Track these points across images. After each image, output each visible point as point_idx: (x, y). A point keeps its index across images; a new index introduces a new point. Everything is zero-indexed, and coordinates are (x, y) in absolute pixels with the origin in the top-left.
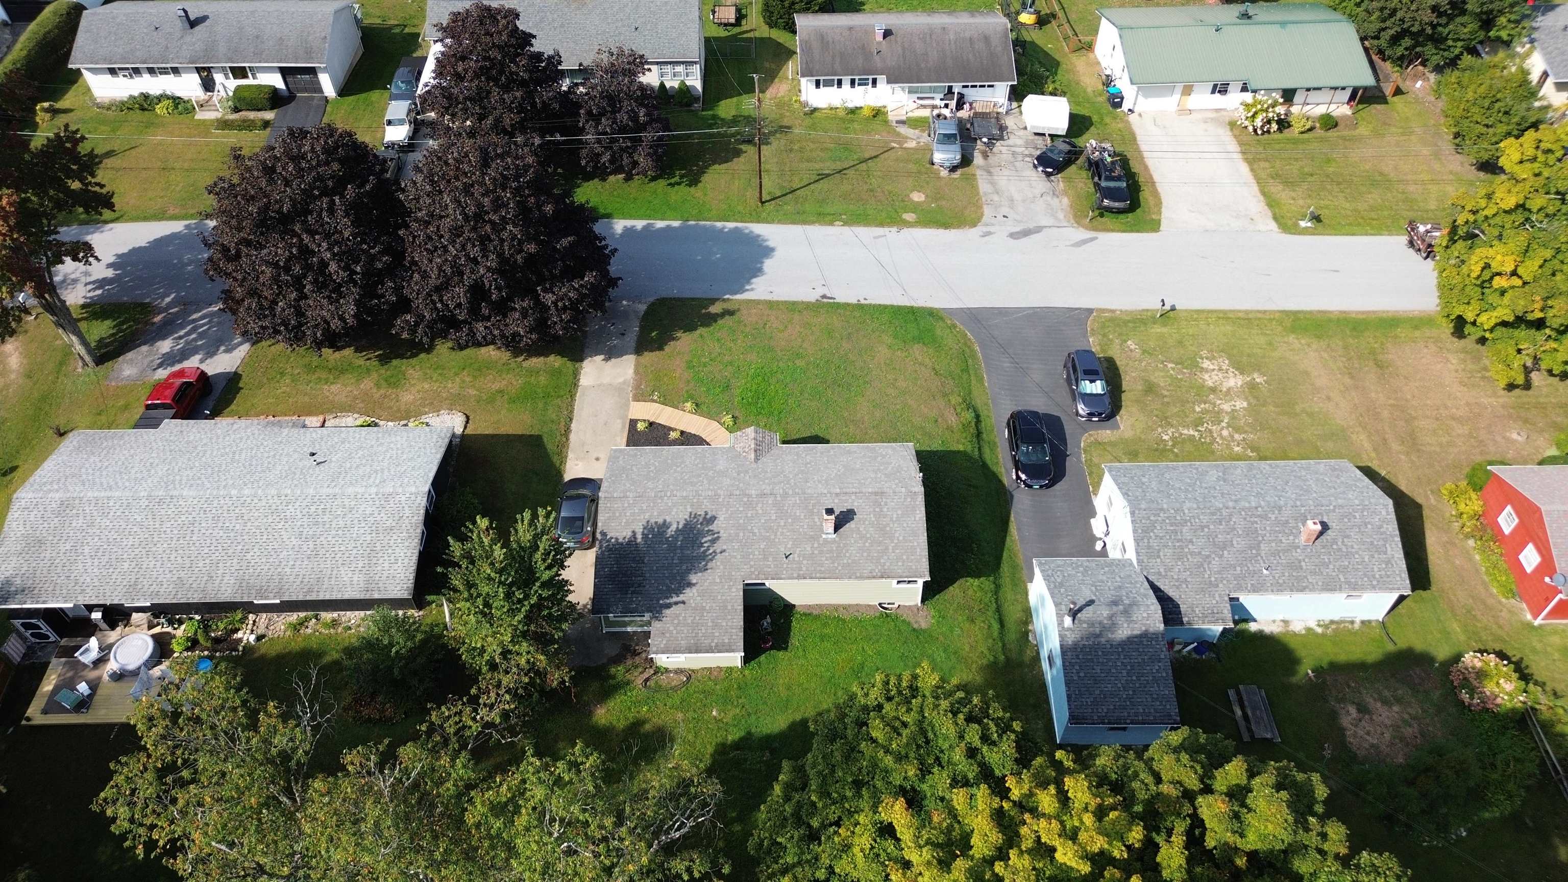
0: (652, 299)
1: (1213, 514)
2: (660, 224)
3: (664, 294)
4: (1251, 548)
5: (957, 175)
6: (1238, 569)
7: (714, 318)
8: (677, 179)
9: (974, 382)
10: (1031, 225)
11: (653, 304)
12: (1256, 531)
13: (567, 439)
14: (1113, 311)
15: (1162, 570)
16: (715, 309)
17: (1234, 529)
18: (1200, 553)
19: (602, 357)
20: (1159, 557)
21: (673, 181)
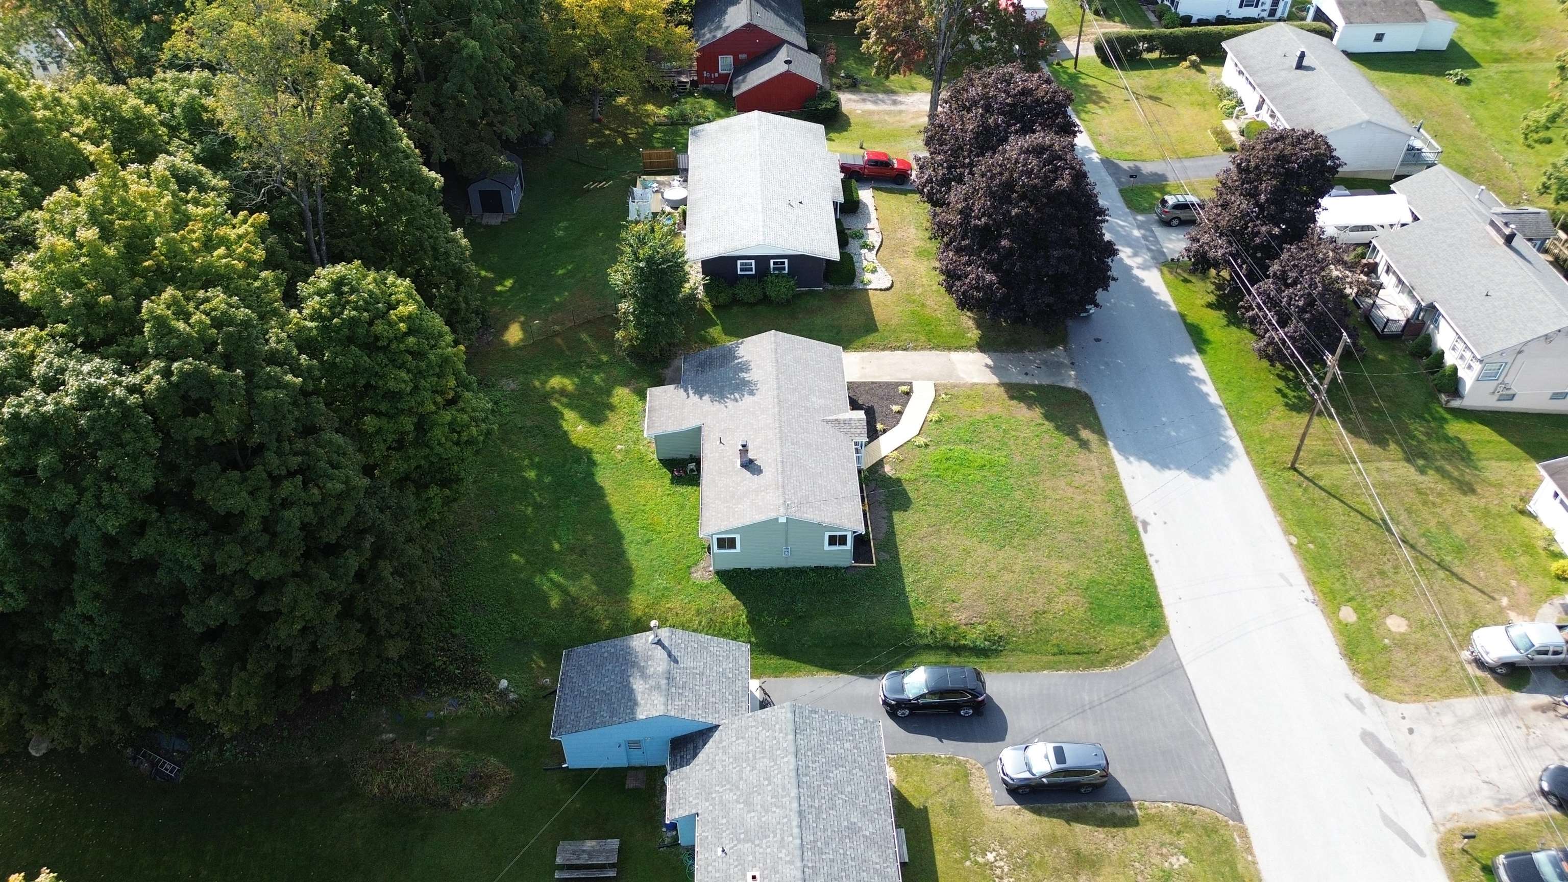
0: (1085, 389)
1: (784, 788)
2: (1209, 388)
3: (1095, 398)
4: (746, 833)
5: (1473, 670)
6: (724, 821)
7: (1073, 433)
8: (1291, 394)
9: (1045, 659)
10: (1407, 764)
11: (1077, 391)
12: (767, 837)
13: (883, 350)
14: (1249, 850)
15: (724, 744)
16: (1085, 434)
17: (767, 812)
18: (741, 778)
19: (990, 362)
20: (737, 739)
21: (1287, 391)
